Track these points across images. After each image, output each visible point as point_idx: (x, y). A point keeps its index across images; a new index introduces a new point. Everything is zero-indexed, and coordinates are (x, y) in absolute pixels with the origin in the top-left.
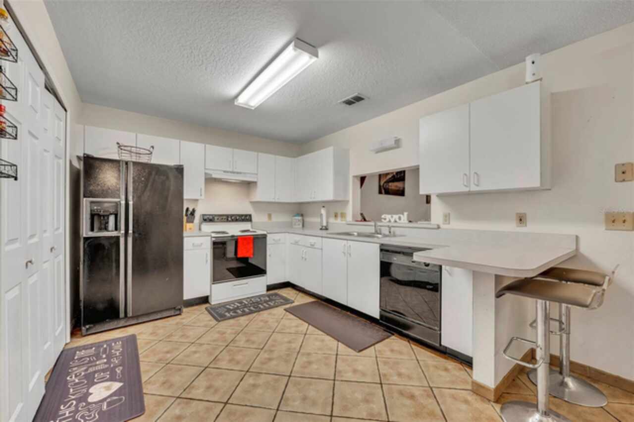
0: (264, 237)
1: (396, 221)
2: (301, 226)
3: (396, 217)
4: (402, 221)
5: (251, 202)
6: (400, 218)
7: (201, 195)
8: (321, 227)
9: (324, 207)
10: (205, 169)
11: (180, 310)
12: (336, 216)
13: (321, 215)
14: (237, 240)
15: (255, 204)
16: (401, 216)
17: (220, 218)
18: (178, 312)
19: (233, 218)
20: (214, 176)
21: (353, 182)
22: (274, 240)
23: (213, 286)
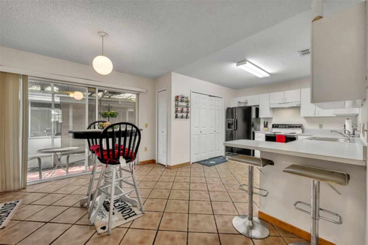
9: (348, 119)
17: (282, 126)
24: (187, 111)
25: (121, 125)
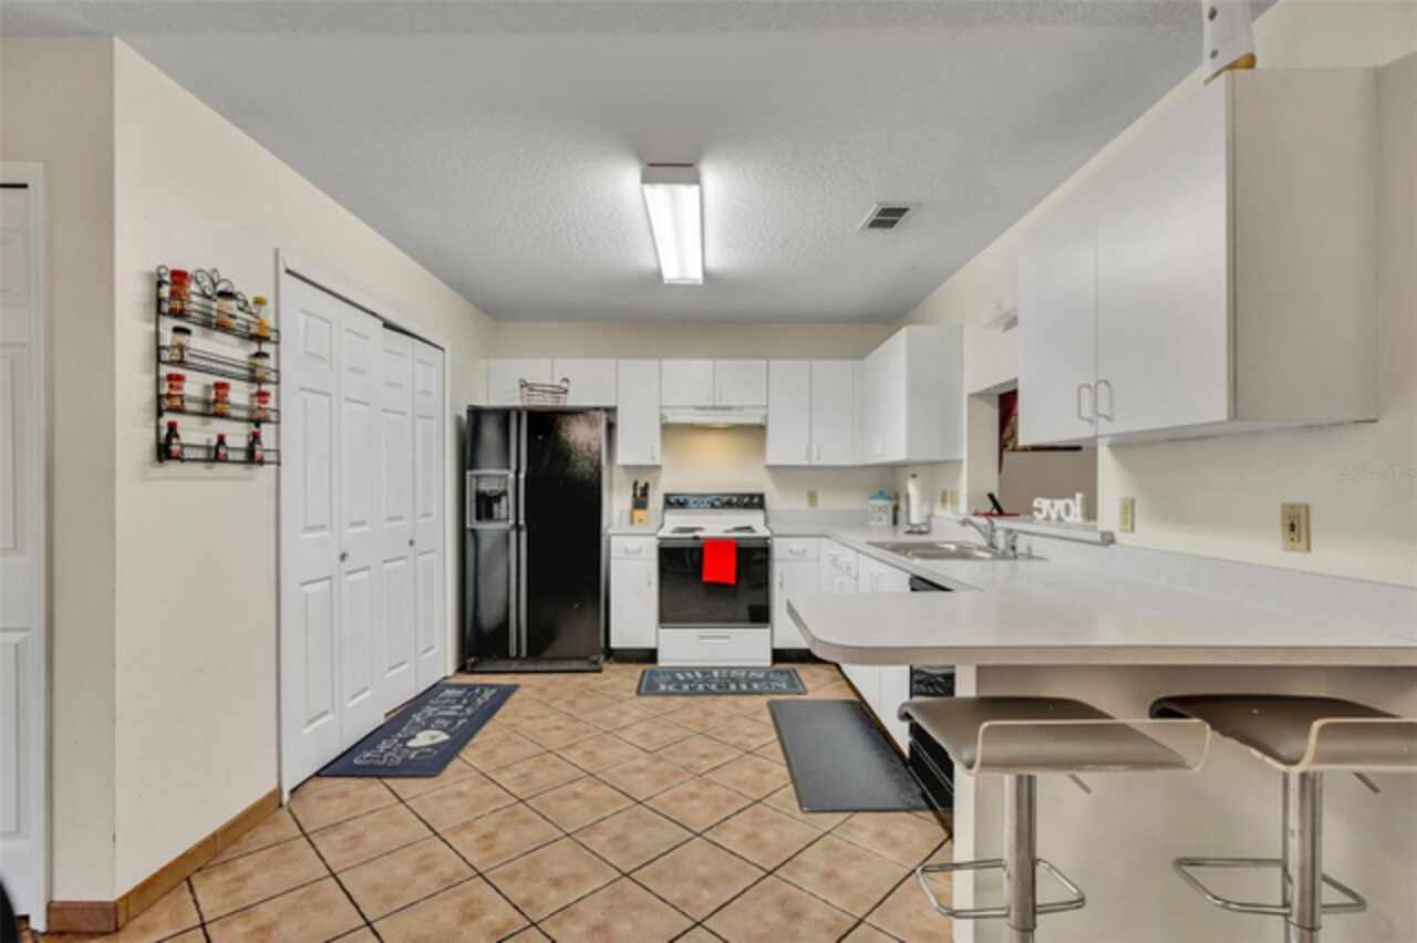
0: (767, 543)
1: (1059, 520)
3: (1060, 504)
4: (1072, 517)
5: (767, 467)
6: (1067, 508)
7: (653, 458)
8: (909, 527)
9: (914, 476)
10: (659, 406)
11: (596, 663)
12: (943, 499)
13: (908, 497)
15: (777, 471)
16: (1070, 502)
17: (699, 501)
18: (594, 666)
19: (725, 500)
22: (791, 551)
24: (251, 410)
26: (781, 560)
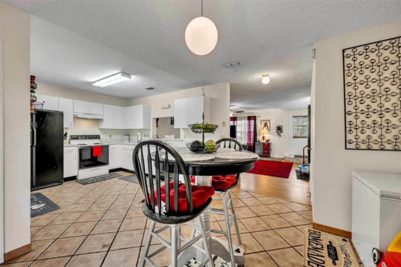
0: (108, 146)
1: (170, 138)
2: (128, 141)
3: (170, 136)
4: (172, 138)
5: (100, 129)
6: (171, 137)
7: (71, 126)
8: (138, 141)
9: (139, 131)
10: (74, 112)
11: (61, 182)
12: (145, 136)
13: (138, 136)
14: (92, 149)
15: (103, 130)
17: (81, 138)
18: (60, 183)
19: (89, 137)
20: (79, 116)
21: (153, 120)
22: (113, 148)
23: (79, 170)
25: (226, 142)
26: (110, 150)
